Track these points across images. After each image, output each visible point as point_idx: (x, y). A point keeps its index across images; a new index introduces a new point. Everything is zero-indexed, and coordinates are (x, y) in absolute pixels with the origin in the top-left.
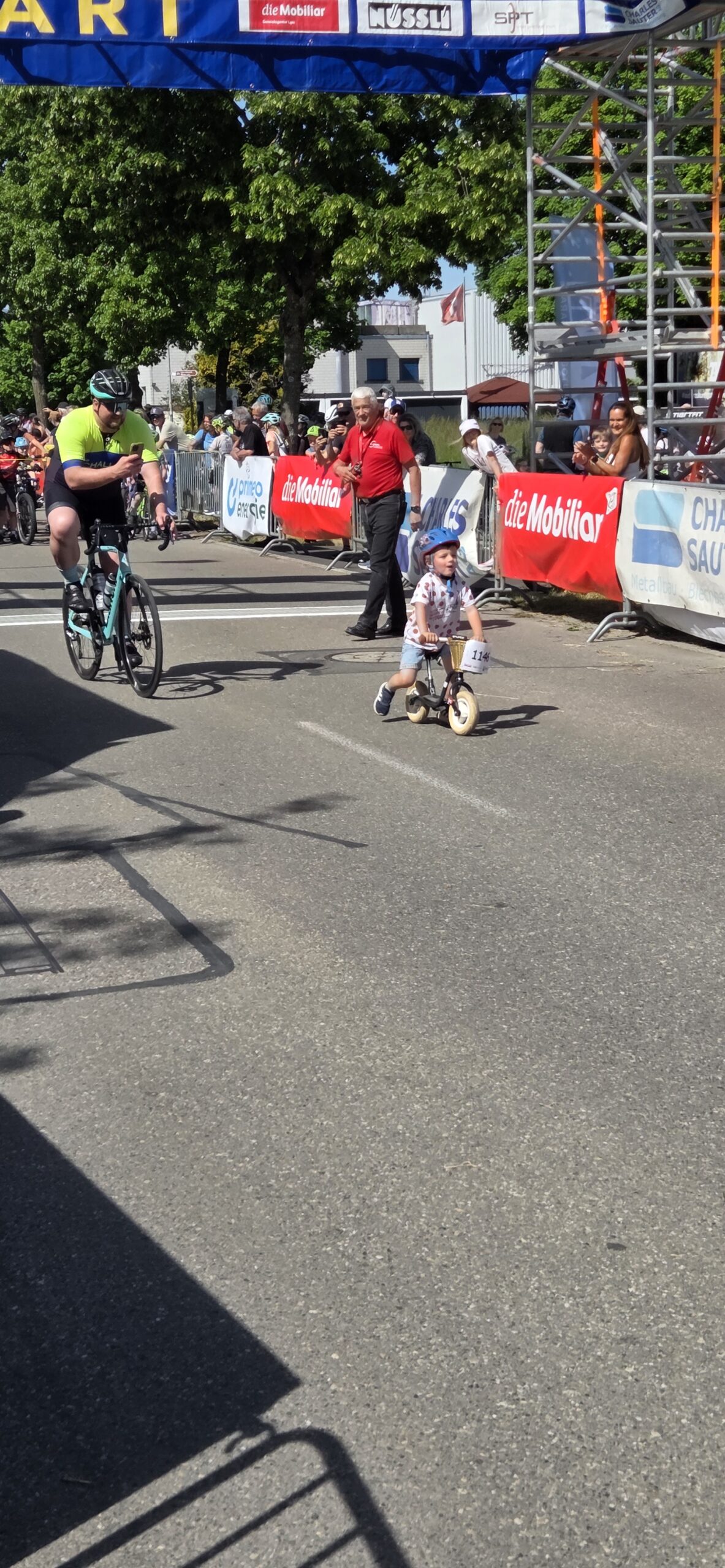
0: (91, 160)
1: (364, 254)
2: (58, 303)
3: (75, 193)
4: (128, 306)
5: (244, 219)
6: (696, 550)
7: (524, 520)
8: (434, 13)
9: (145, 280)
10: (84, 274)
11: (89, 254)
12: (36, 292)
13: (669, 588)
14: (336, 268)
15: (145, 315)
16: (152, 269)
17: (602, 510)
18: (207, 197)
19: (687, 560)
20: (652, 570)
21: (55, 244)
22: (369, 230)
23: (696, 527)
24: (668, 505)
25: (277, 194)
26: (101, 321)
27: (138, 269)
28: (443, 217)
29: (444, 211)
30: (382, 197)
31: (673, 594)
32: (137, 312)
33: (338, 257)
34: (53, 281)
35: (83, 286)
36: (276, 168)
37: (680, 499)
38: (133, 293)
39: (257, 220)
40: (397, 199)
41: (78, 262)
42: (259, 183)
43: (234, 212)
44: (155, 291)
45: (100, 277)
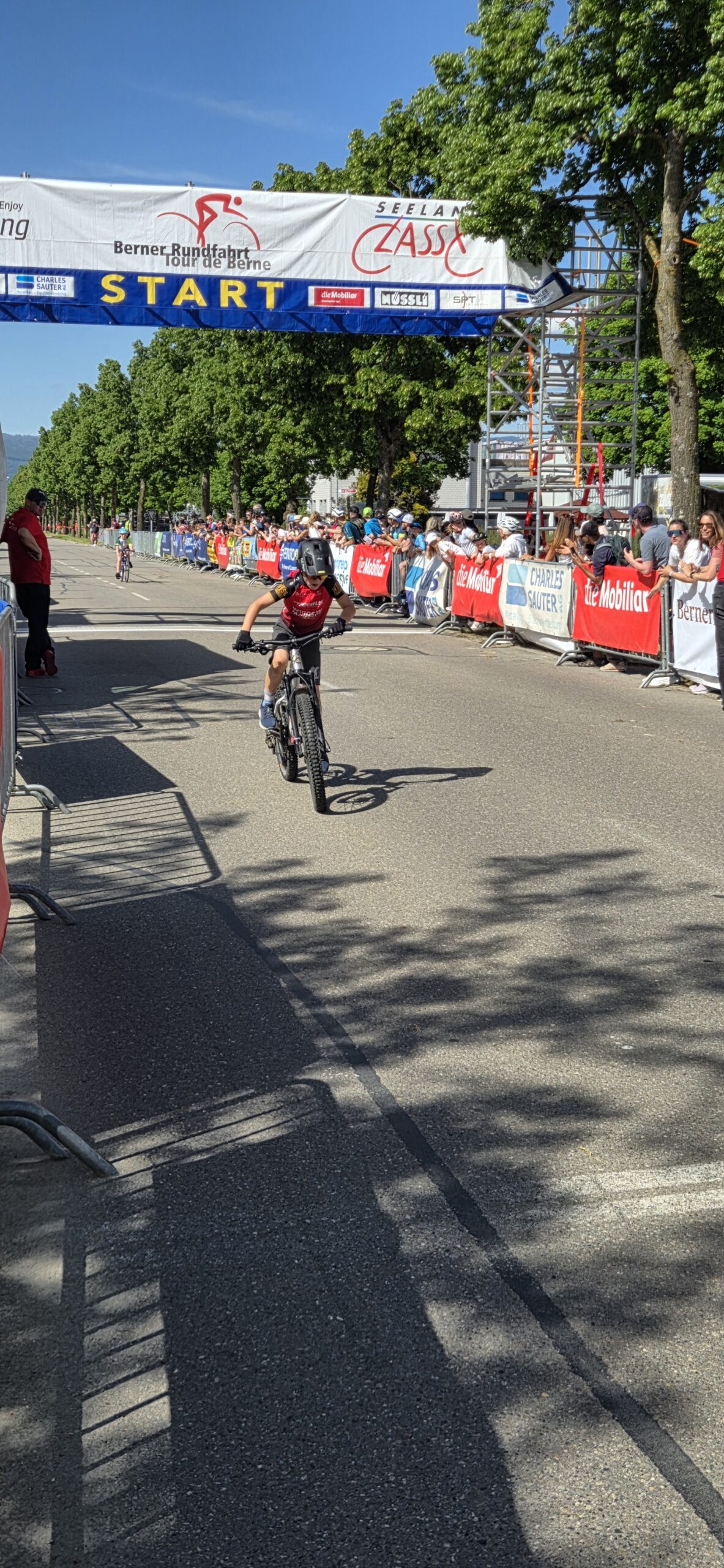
0: (261, 354)
1: (423, 420)
2: (243, 442)
3: (251, 374)
4: (287, 446)
5: (353, 396)
6: (531, 596)
7: (465, 582)
8: (418, 297)
9: (300, 429)
10: (263, 424)
11: (265, 410)
12: (229, 435)
13: (521, 616)
14: (409, 427)
15: (298, 452)
16: (306, 422)
17: (495, 576)
18: (329, 382)
19: (529, 602)
20: (515, 608)
21: (244, 404)
22: (428, 405)
23: (532, 584)
24: (521, 571)
25: (372, 381)
26: (269, 457)
27: (297, 421)
28: (476, 397)
29: (477, 393)
30: (439, 383)
31: (523, 621)
32: (293, 451)
33: (408, 422)
34: (241, 428)
35: (260, 431)
36: (374, 363)
37: (526, 568)
38: (292, 437)
39: (360, 397)
40: (448, 386)
41: (257, 415)
42: (360, 375)
43: (346, 393)
44: (307, 436)
45: (271, 426)
